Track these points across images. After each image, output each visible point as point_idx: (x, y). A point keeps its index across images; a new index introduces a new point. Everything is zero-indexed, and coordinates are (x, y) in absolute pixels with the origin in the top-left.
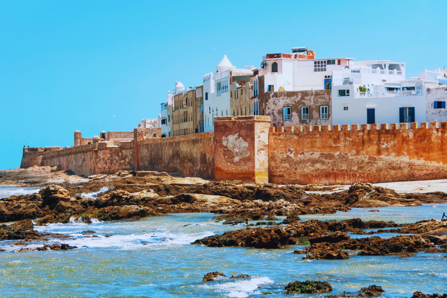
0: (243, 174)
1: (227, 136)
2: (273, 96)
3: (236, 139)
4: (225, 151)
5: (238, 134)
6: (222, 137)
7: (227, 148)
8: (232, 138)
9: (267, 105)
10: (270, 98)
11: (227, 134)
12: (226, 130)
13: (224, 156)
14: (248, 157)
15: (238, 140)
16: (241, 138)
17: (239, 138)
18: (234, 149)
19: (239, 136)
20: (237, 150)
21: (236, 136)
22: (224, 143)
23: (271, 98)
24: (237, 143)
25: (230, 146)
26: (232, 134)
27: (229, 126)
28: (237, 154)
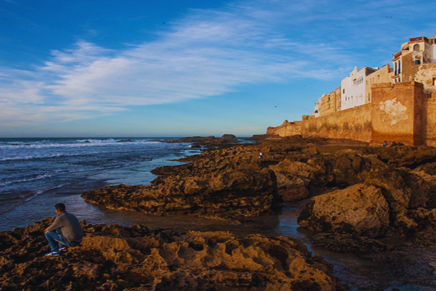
0: (401, 136)
1: (384, 101)
2: (422, 69)
3: (394, 104)
4: (382, 115)
5: (396, 98)
6: (379, 102)
7: (384, 111)
8: (389, 103)
9: (415, 76)
10: (418, 70)
11: (384, 98)
12: (383, 96)
13: (381, 120)
14: (406, 120)
15: (396, 105)
16: (399, 103)
17: (397, 102)
18: (392, 113)
19: (397, 100)
20: (394, 114)
21: (394, 100)
22: (382, 108)
23: (420, 71)
24: (394, 107)
25: (387, 110)
26: (389, 99)
27: (387, 91)
28: (394, 118)
